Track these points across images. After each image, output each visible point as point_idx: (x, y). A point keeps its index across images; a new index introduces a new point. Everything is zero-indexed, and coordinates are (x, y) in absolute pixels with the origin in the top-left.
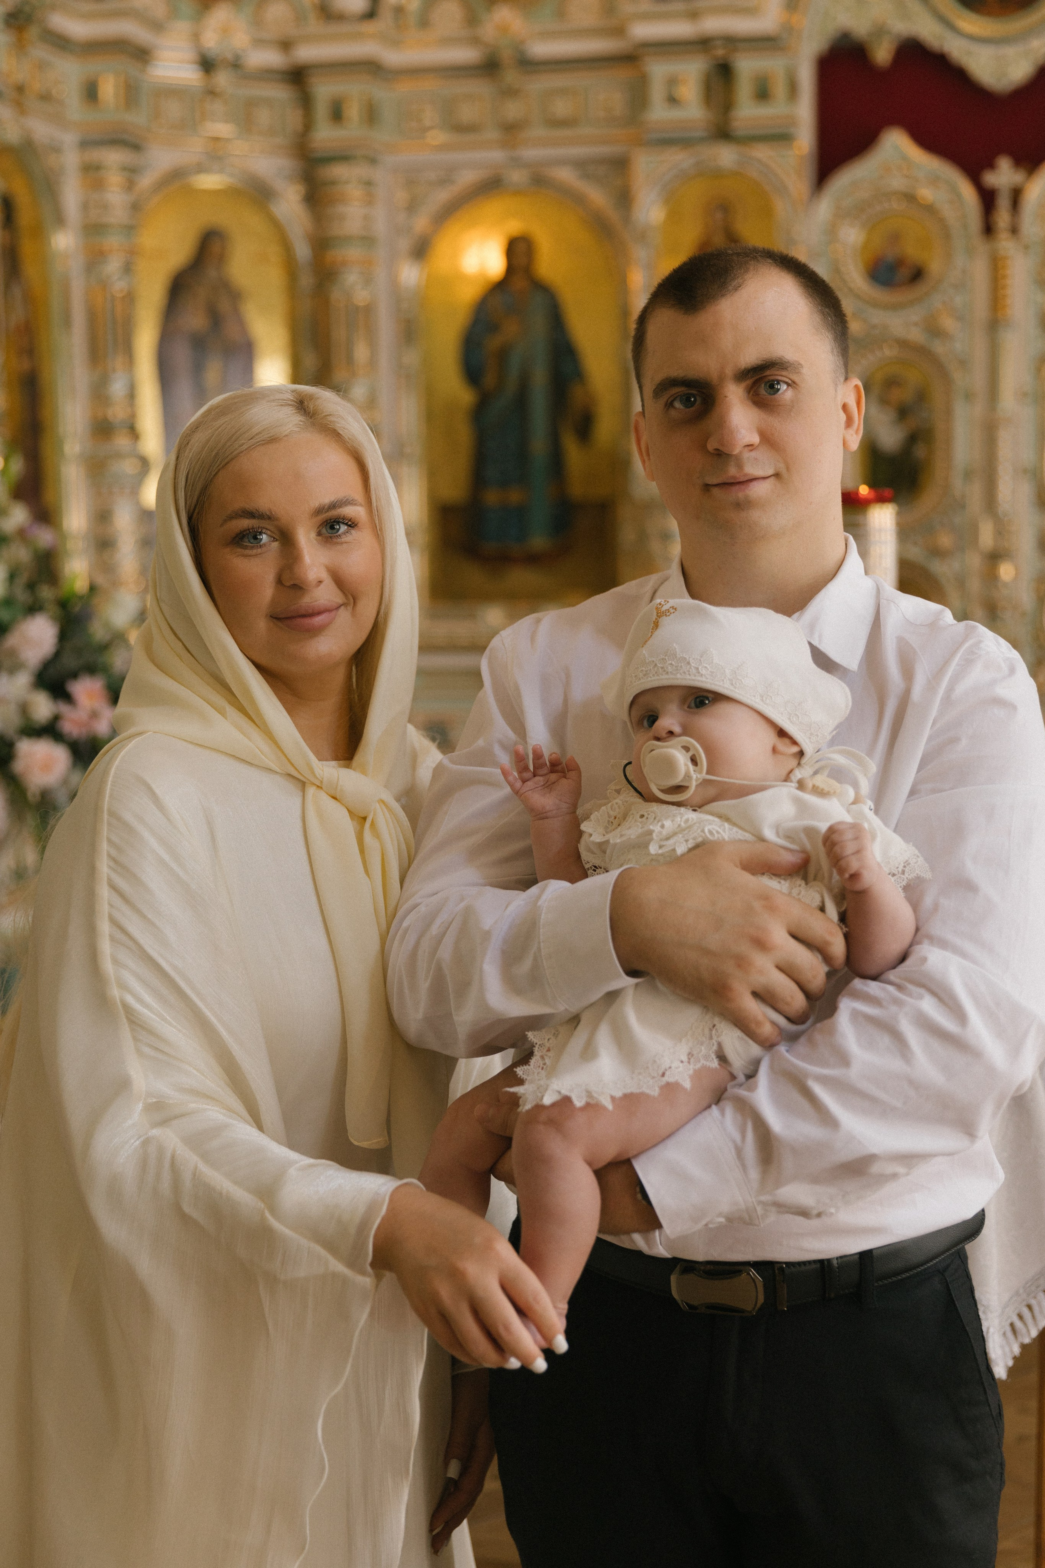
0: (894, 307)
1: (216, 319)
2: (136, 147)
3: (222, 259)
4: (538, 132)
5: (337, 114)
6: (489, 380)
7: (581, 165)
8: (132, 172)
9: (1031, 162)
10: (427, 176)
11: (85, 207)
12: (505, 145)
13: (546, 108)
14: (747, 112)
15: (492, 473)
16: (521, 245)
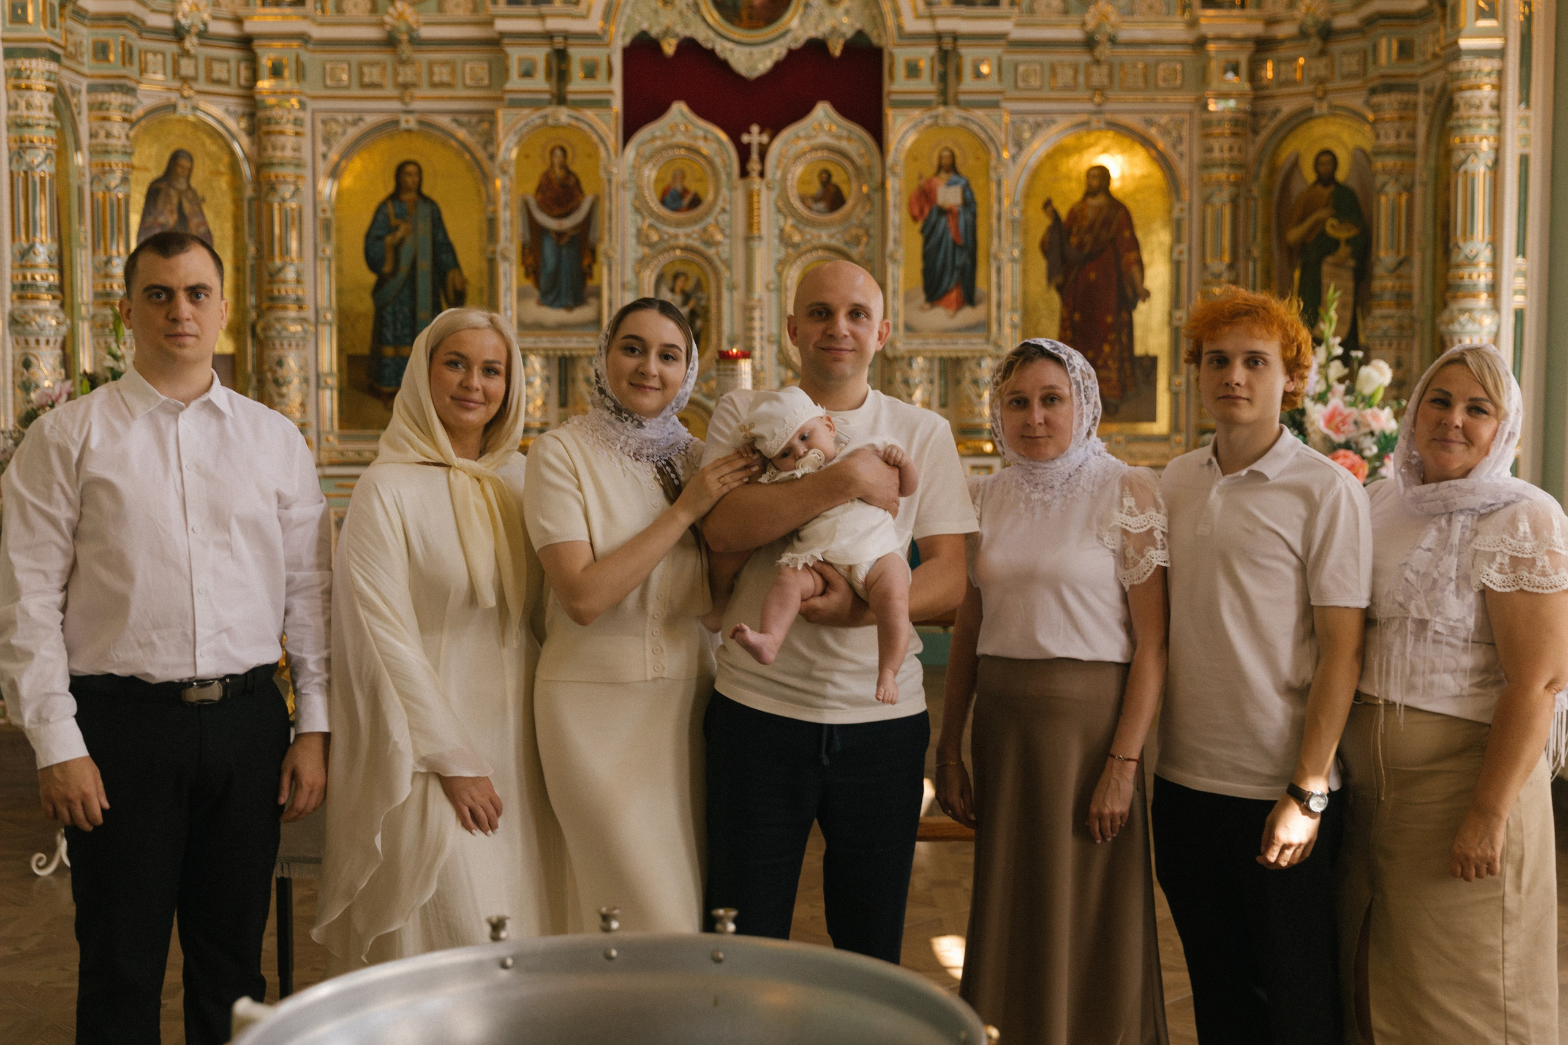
0: (679, 224)
2: (130, 91)
3: (187, 172)
4: (425, 91)
5: (277, 72)
6: (387, 268)
7: (455, 115)
8: (127, 107)
9: (774, 128)
10: (340, 117)
11: (93, 135)
12: (401, 99)
13: (431, 73)
14: (577, 84)
15: (389, 335)
16: (411, 169)
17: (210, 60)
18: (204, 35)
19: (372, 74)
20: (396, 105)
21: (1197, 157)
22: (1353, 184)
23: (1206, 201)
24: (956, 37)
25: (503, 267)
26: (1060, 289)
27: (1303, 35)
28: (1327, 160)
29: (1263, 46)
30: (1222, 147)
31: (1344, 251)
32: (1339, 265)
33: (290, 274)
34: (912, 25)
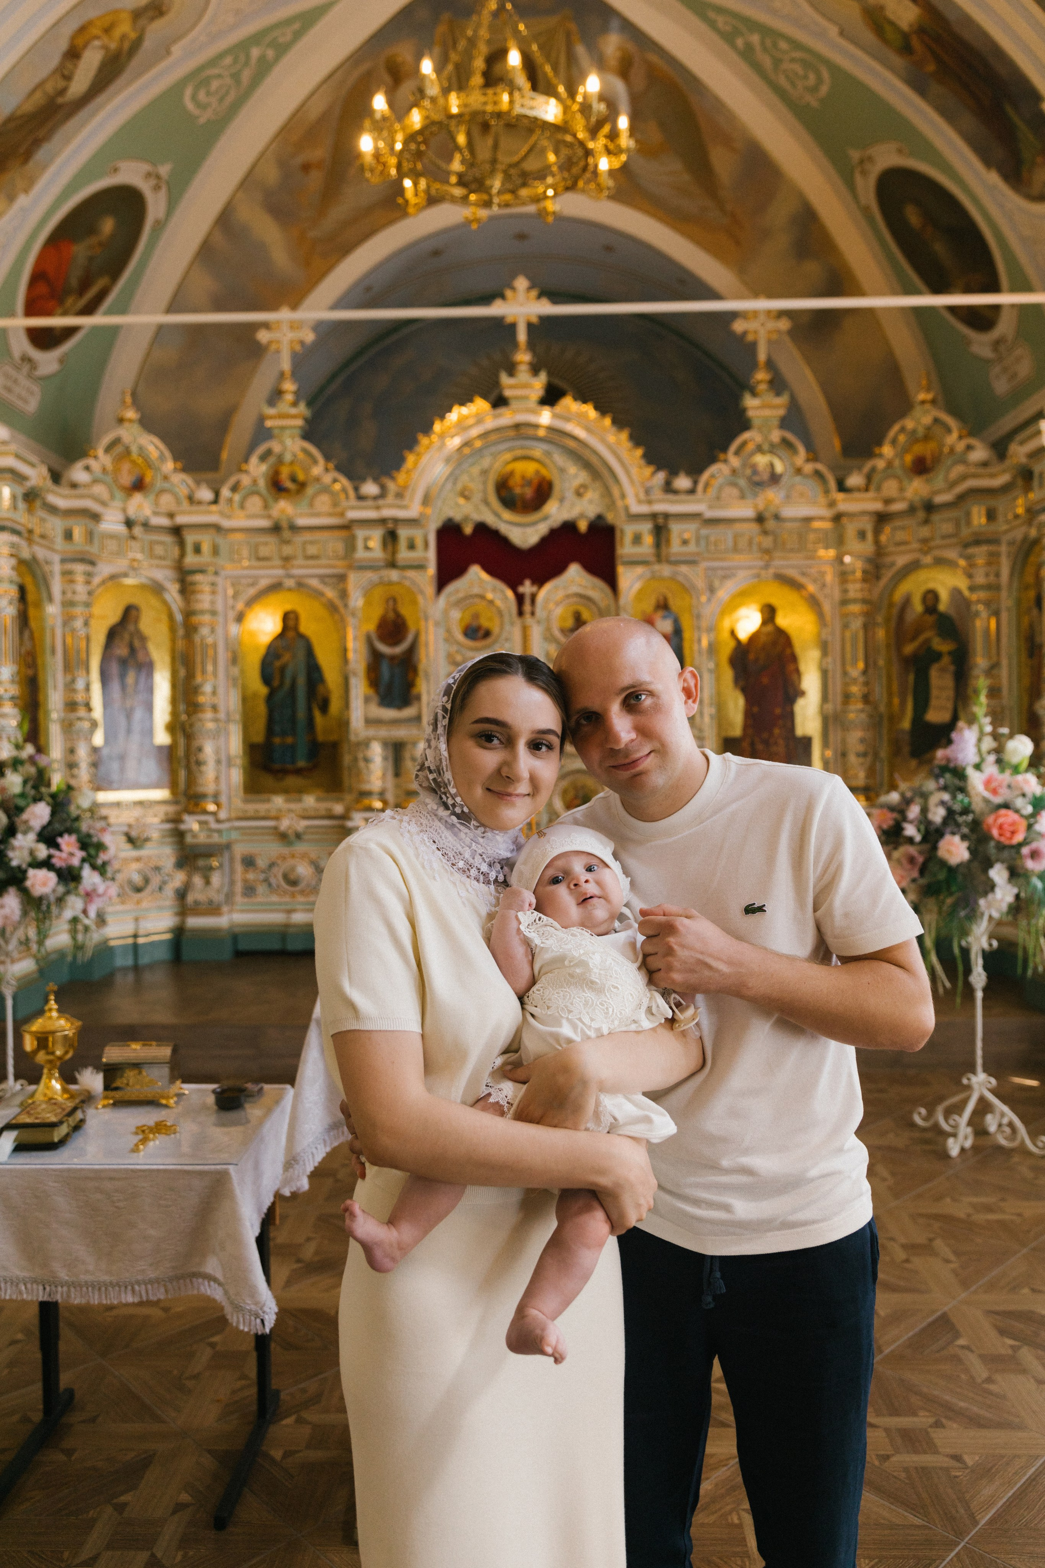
1: (133, 650)
2: (92, 563)
3: (137, 621)
4: (300, 561)
5: (197, 550)
6: (276, 683)
7: (322, 578)
8: (89, 575)
9: (540, 581)
10: (244, 581)
11: (64, 593)
12: (283, 567)
13: (304, 550)
14: (404, 554)
15: (277, 728)
16: (292, 616)
17: (152, 543)
18: (146, 525)
19: (264, 551)
20: (280, 572)
21: (837, 595)
22: (952, 613)
23: (845, 626)
24: (667, 516)
25: (353, 681)
26: (744, 690)
27: (912, 510)
28: (931, 598)
29: (881, 519)
30: (855, 589)
31: (946, 660)
32: (943, 670)
33: (208, 688)
34: (636, 508)
